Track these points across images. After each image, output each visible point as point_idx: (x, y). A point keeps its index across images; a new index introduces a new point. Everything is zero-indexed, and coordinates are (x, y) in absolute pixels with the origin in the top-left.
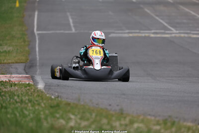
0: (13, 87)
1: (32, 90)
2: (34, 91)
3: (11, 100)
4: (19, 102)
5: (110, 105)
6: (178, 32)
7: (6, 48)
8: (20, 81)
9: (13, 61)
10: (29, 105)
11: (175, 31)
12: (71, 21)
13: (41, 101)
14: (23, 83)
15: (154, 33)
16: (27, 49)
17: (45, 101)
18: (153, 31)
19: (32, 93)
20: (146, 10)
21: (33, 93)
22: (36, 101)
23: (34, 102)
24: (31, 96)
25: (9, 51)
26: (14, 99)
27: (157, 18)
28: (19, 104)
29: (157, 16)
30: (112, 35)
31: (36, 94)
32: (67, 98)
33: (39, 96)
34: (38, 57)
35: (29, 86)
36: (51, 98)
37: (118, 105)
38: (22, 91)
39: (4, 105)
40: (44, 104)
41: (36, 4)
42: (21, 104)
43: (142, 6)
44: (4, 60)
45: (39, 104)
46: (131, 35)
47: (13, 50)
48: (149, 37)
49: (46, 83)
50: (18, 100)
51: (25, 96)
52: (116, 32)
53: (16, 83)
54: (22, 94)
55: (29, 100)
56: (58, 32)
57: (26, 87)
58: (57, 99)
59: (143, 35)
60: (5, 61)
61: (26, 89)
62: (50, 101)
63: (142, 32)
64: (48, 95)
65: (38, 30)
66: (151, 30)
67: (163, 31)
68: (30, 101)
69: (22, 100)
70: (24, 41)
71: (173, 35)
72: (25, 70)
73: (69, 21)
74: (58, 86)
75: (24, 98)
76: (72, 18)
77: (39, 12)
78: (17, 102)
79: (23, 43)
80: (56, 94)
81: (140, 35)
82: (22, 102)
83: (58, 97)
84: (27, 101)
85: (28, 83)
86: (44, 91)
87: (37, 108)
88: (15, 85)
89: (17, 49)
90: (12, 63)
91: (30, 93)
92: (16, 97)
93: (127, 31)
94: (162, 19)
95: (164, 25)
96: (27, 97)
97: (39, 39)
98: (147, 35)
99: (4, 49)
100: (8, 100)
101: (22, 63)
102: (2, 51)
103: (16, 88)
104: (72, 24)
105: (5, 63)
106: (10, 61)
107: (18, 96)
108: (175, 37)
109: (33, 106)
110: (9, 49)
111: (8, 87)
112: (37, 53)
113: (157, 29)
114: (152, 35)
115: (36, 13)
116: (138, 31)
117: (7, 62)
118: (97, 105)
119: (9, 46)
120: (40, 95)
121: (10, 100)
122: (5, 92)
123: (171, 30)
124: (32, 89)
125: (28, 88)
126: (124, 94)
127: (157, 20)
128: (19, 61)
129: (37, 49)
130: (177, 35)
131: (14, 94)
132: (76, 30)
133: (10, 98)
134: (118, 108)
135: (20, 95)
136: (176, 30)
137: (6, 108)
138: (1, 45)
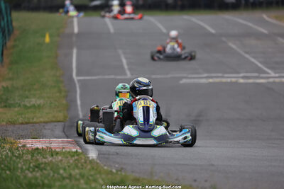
0: (55, 156)
1: (83, 161)
2: (85, 162)
3: (56, 175)
4: (67, 178)
5: (195, 181)
6: (277, 75)
7: (34, 101)
8: (63, 148)
9: (46, 120)
10: (82, 181)
11: (273, 75)
12: (124, 61)
13: (98, 176)
14: (68, 150)
15: (243, 77)
16: (64, 102)
17: (104, 176)
18: (241, 75)
19: (82, 165)
20: (231, 44)
21: (85, 165)
22: (91, 176)
23: (88, 178)
24: (82, 169)
25: (39, 106)
26: (58, 174)
27: (247, 56)
28: (68, 181)
29: (247, 53)
30: (184, 81)
31: (89, 167)
32: (133, 172)
33: (93, 168)
34: (80, 113)
35: (77, 155)
36: (111, 171)
37: (206, 181)
38: (69, 162)
39: (46, 181)
40: (103, 179)
41: (74, 39)
42: (71, 181)
43: (224, 39)
44: (33, 119)
45: (95, 181)
46: (211, 80)
47: (44, 105)
48: (236, 83)
49: (99, 151)
50: (65, 175)
51: (74, 169)
52: (190, 76)
53: (58, 150)
54: (69, 166)
55: (80, 174)
56: (107, 77)
57: (72, 156)
58: (119, 173)
59: (229, 80)
60: (35, 120)
61: (73, 158)
62: (110, 176)
63: (226, 75)
64: (106, 168)
65: (78, 75)
66: (238, 73)
67: (256, 74)
68: (82, 176)
69: (70, 175)
70: (60, 91)
71: (271, 80)
72: (64, 132)
73: (121, 61)
74: (117, 154)
75: (73, 173)
76: (126, 58)
77: (79, 49)
78: (64, 178)
79: (58, 94)
80: (117, 166)
81: (224, 80)
82: (70, 177)
83: (121, 170)
84: (78, 176)
85: (74, 150)
86: (98, 161)
87: (93, 185)
88: (57, 153)
89: (51, 103)
90: (44, 122)
91: (79, 165)
92: (61, 171)
93: (206, 75)
94: (253, 57)
95: (257, 66)
96: (77, 171)
97: (80, 88)
98: (234, 80)
99: (32, 103)
100: (52, 174)
101: (59, 122)
102: (28, 105)
103: (60, 158)
104: (126, 67)
105: (36, 123)
106: (42, 120)
107: (65, 169)
108: (274, 82)
109: (86, 183)
110: (38, 102)
111: (48, 156)
112: (79, 108)
113: (247, 72)
114: (241, 81)
115: (75, 51)
116: (220, 75)
117: (38, 121)
118: (177, 180)
119: (38, 98)
120: (95, 168)
121: (54, 176)
122: (45, 163)
123: (268, 73)
124: (82, 158)
125: (76, 157)
126: (213, 165)
127: (247, 59)
128: (54, 119)
129: (79, 102)
130: (277, 80)
131: (58, 165)
132: (132, 75)
133: (54, 172)
134: (207, 185)
135: (67, 167)
136: (275, 73)
137: (50, 186)
138: (27, 97)
